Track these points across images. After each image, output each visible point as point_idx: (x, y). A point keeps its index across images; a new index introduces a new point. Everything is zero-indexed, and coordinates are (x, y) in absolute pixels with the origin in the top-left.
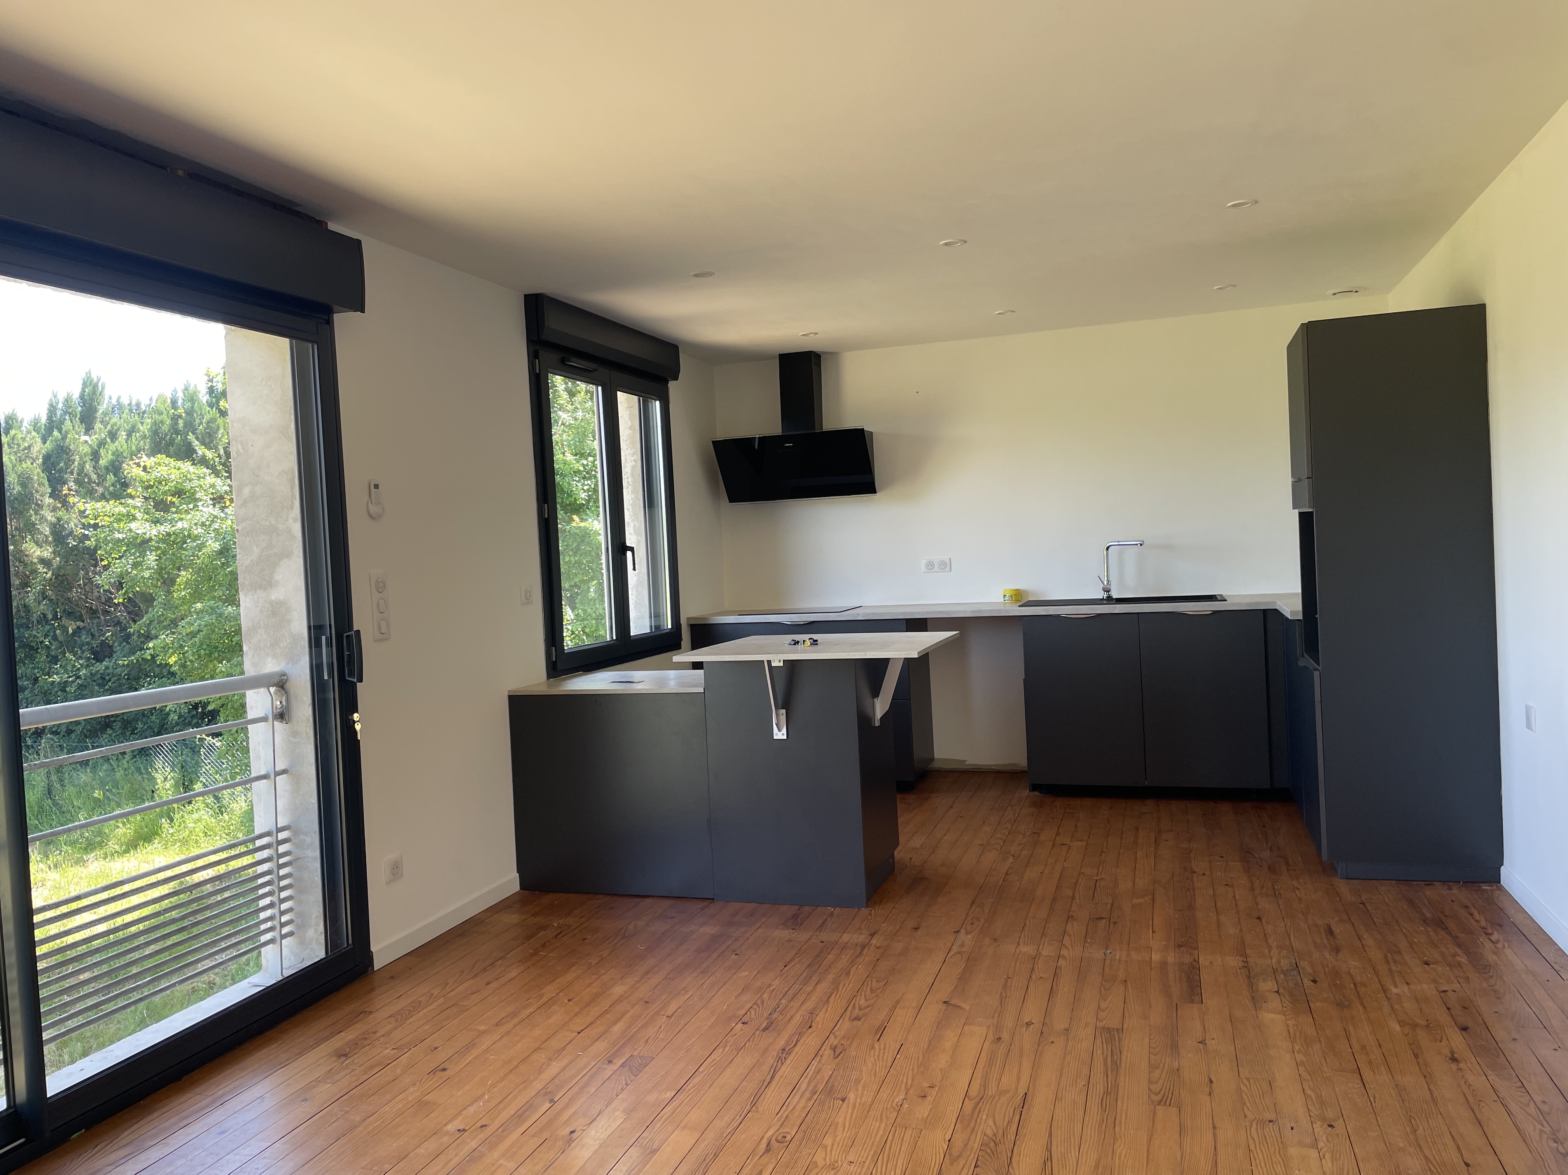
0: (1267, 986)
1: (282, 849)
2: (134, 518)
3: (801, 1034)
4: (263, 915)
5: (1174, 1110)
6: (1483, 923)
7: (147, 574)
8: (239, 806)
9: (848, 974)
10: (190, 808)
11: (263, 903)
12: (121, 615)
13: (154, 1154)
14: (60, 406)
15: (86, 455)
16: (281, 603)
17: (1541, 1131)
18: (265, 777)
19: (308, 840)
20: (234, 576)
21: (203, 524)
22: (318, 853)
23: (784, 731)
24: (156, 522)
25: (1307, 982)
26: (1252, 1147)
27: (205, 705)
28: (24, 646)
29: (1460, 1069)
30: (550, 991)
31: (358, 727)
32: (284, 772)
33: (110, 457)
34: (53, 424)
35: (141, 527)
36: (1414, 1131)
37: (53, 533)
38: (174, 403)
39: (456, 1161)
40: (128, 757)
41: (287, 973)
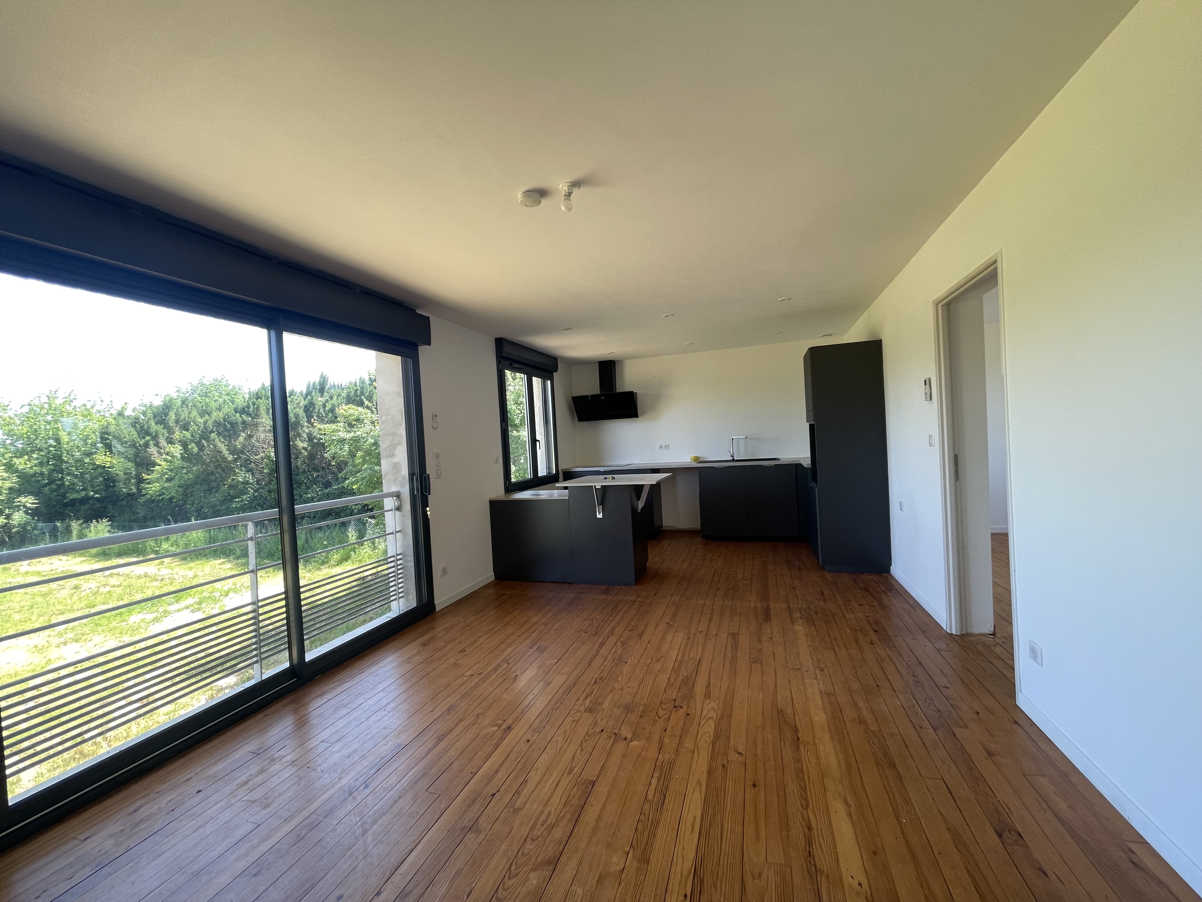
0: (797, 615)
1: (399, 562)
2: (340, 431)
3: (609, 637)
4: (391, 589)
5: (759, 665)
6: (883, 589)
7: (345, 453)
8: (382, 547)
9: (628, 612)
10: (362, 547)
11: (391, 584)
12: (334, 469)
13: (348, 685)
14: (311, 386)
15: (321, 405)
16: (398, 463)
17: (908, 673)
18: (392, 533)
19: (409, 559)
20: (379, 454)
21: (367, 433)
22: (413, 565)
23: (601, 514)
24: (349, 432)
25: (813, 614)
26: (791, 679)
27: (367, 505)
28: (296, 482)
29: (874, 648)
30: (507, 619)
31: (429, 513)
32: (399, 531)
33: (330, 406)
34: (309, 393)
35: (342, 434)
36: (856, 672)
37: (308, 437)
38: (356, 385)
39: (469, 687)
40: (338, 526)
41: (401, 613)
